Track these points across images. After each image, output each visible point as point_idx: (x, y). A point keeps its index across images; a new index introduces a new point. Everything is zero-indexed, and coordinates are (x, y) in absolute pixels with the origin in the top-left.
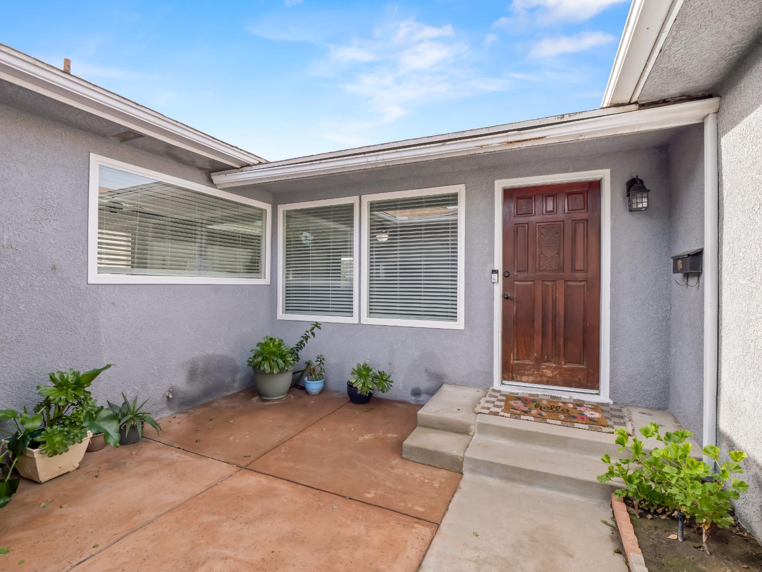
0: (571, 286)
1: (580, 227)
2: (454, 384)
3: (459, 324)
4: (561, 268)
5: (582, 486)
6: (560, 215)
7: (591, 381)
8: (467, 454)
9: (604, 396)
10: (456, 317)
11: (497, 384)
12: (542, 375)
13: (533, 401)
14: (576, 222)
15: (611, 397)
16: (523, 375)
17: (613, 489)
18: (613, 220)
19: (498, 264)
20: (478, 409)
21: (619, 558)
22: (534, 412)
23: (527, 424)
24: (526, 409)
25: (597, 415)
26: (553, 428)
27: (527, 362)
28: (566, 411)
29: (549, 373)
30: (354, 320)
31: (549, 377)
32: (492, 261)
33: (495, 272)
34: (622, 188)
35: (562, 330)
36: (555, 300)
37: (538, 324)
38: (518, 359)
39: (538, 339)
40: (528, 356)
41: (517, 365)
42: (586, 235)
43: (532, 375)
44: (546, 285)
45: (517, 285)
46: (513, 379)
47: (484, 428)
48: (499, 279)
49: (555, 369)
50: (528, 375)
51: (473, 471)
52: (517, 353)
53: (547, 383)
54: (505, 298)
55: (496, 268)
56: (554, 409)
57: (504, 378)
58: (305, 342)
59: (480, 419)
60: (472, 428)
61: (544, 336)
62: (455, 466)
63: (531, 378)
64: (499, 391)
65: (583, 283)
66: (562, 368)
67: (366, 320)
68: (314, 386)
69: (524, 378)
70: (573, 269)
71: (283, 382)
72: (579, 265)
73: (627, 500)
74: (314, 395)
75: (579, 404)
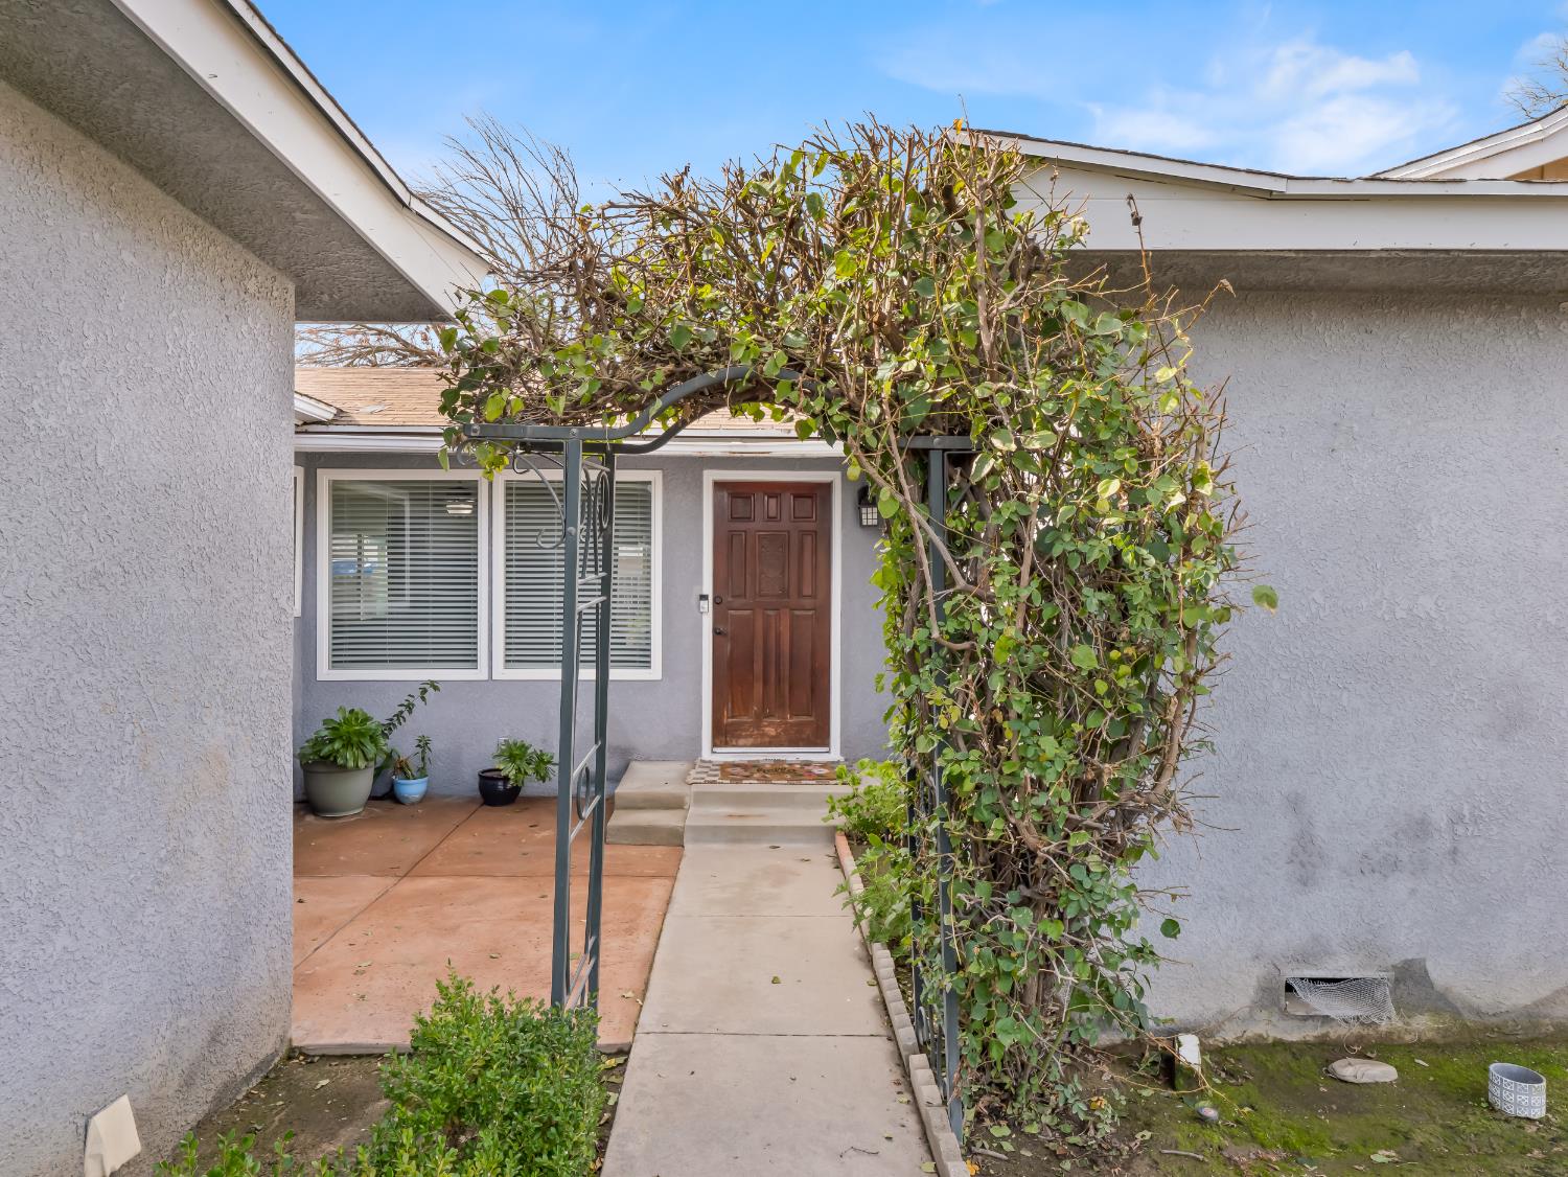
0: (798, 616)
1: (808, 540)
2: (648, 759)
3: (655, 672)
4: (786, 593)
5: (807, 833)
6: (785, 524)
7: (820, 737)
8: (688, 823)
9: (834, 753)
10: (649, 662)
11: (706, 753)
12: (764, 735)
13: (755, 766)
14: (804, 533)
15: (842, 753)
16: (740, 737)
17: (835, 828)
18: (844, 536)
19: (707, 588)
20: (690, 780)
21: (838, 871)
22: (756, 775)
23: (751, 787)
24: (747, 774)
25: (824, 771)
26: (779, 787)
27: (745, 719)
28: (793, 772)
29: (771, 731)
30: (480, 673)
31: (773, 737)
32: (700, 583)
33: (704, 597)
34: (853, 497)
35: (787, 673)
36: (778, 636)
37: (758, 667)
38: (733, 717)
39: (758, 688)
40: (746, 711)
41: (732, 724)
42: (815, 552)
43: (751, 736)
44: (769, 616)
45: (732, 616)
46: (726, 744)
47: (701, 798)
48: (707, 606)
49: (779, 725)
50: (746, 737)
51: (696, 841)
52: (733, 707)
53: (770, 745)
54: (717, 633)
55: (705, 593)
56: (779, 770)
57: (714, 745)
58: (406, 714)
59: (694, 788)
60: (687, 799)
61: (766, 682)
62: (674, 839)
63: (751, 740)
64: (710, 762)
65: (810, 613)
66: (787, 723)
67: (502, 673)
68: (413, 789)
69: (741, 742)
70: (800, 595)
71: (360, 785)
72: (807, 591)
73: (848, 836)
74: (413, 804)
75: (808, 763)
